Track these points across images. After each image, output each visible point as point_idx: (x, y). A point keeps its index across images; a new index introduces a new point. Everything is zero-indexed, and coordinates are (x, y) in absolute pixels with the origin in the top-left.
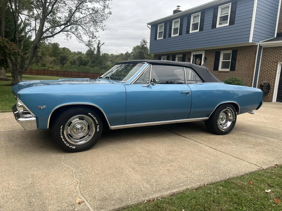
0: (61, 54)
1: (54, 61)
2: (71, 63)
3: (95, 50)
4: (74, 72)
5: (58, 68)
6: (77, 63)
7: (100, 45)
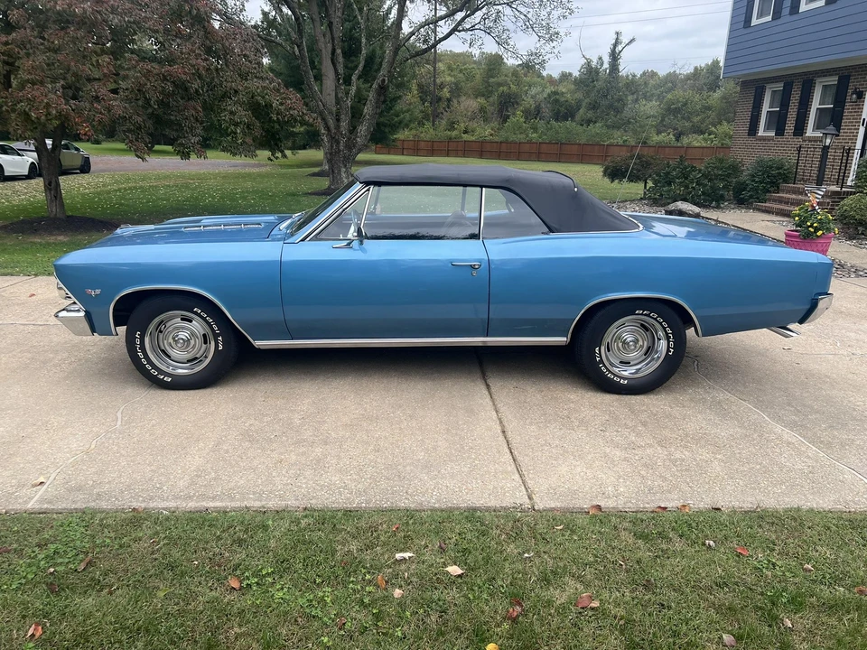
0: (501, 88)
1: (482, 110)
2: (528, 114)
3: (602, 64)
4: (530, 142)
5: (484, 131)
6: (546, 111)
7: (619, 48)
